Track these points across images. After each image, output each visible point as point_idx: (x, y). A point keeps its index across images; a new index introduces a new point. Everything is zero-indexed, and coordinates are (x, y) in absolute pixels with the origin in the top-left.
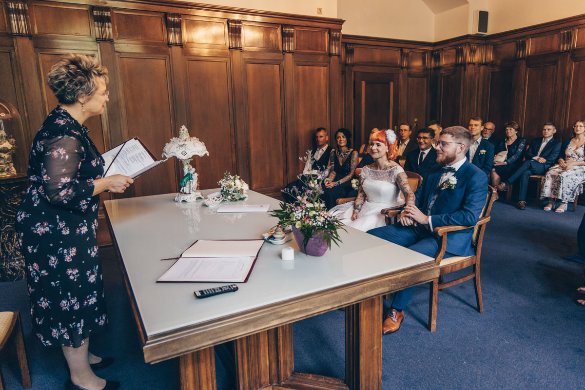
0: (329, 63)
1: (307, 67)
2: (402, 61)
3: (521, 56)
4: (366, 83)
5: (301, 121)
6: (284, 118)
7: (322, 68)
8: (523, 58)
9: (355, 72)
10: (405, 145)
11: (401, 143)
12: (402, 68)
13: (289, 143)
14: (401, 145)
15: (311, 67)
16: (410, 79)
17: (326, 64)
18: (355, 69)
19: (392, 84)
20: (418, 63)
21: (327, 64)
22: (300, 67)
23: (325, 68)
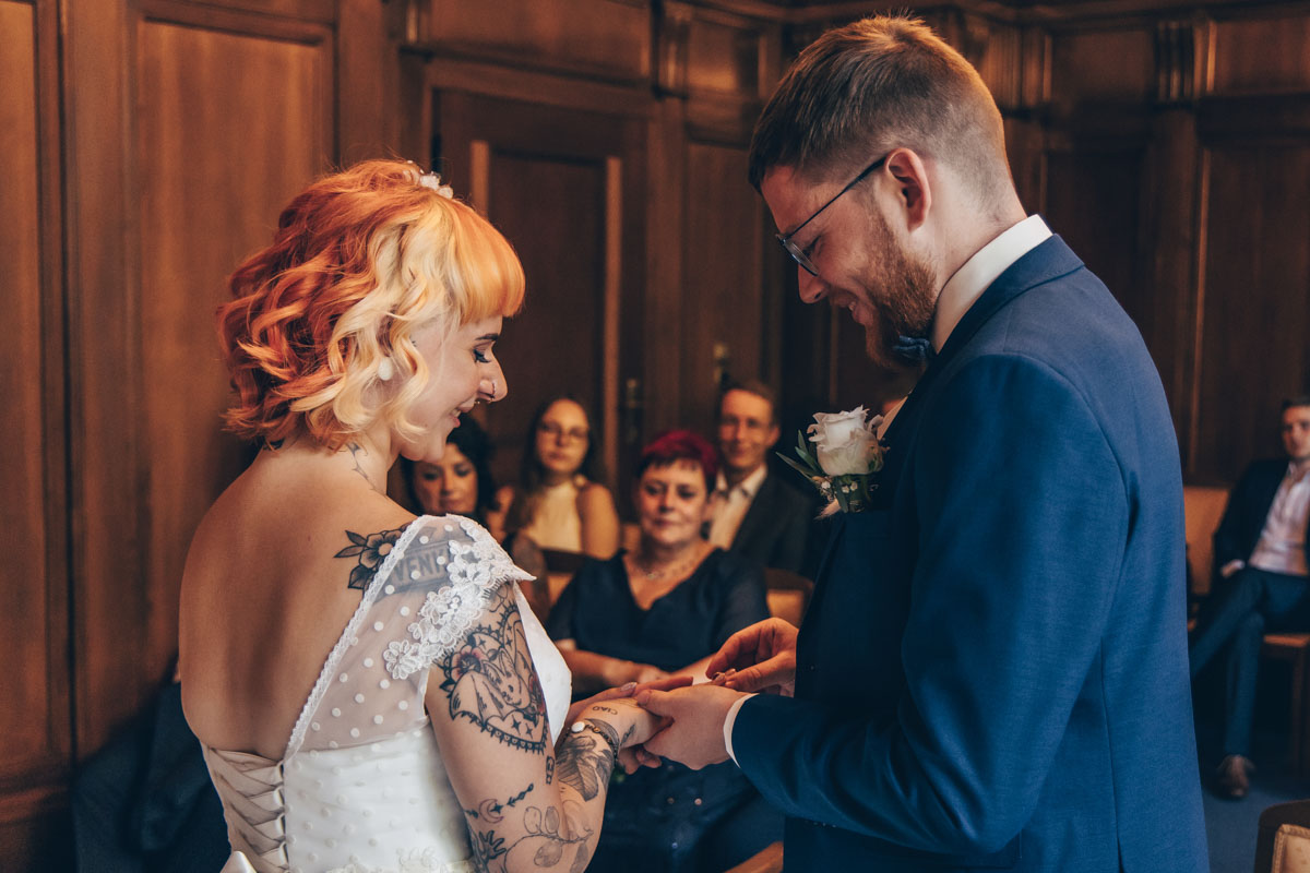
0: (334, 26)
1: (205, 39)
2: (656, 59)
3: (1174, 92)
4: (497, 153)
5: (167, 351)
6: (61, 327)
7: (293, 51)
8: (1185, 104)
9: (437, 93)
10: (745, 493)
11: (721, 484)
12: (660, 92)
13: (92, 487)
14: (725, 495)
15: (229, 40)
16: (695, 150)
17: (313, 29)
18: (439, 74)
19: (614, 167)
20: (720, 80)
21: (325, 31)
22: (166, 32)
23: (311, 51)
